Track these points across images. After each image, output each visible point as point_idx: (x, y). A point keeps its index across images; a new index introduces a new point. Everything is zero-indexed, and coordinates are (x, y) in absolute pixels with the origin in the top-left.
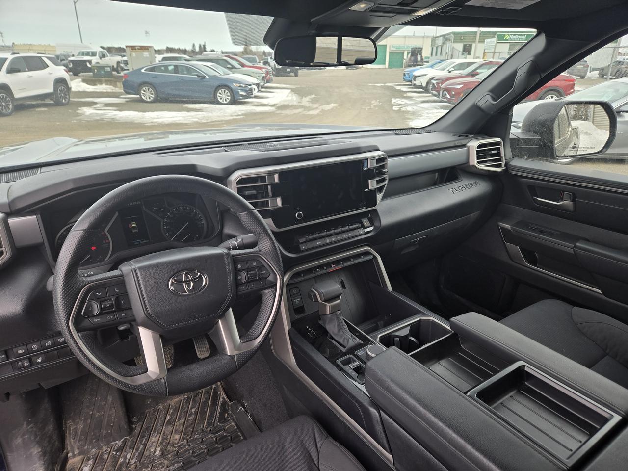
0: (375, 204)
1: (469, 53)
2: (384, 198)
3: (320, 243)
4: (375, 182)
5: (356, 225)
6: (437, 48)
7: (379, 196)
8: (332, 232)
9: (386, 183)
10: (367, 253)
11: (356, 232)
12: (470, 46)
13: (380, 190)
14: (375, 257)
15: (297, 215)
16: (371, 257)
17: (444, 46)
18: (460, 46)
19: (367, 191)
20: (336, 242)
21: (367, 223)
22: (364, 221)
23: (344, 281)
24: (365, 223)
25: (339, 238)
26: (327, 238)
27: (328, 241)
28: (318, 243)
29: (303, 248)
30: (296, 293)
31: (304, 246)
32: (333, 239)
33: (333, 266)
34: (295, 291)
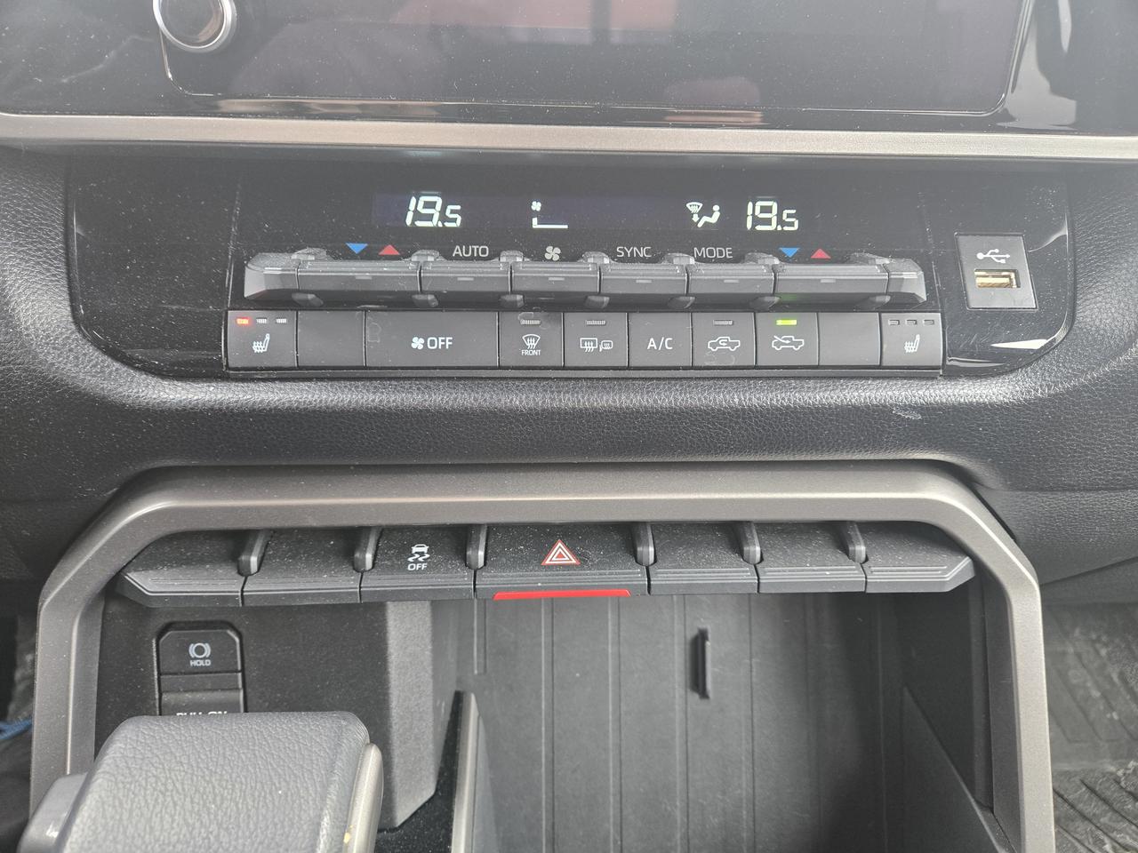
5: (867, 270)
8: (581, 269)
20: (610, 374)
21: (1009, 285)
22: (980, 256)
23: (708, 644)
24: (979, 281)
25: (652, 344)
26: (526, 320)
27: (531, 343)
28: (417, 343)
29: (259, 348)
30: (208, 663)
31: (268, 337)
32: (589, 347)
33: (560, 556)
34: (200, 651)
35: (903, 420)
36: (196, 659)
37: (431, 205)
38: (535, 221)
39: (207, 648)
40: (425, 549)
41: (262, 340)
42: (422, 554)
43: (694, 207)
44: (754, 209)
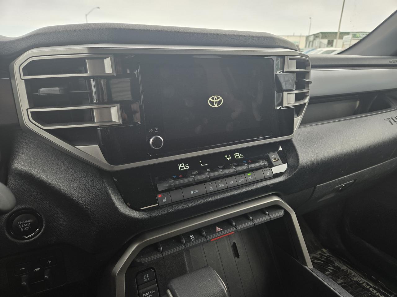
0: (291, 131)
1: (332, 46)
2: (303, 123)
3: (196, 191)
4: (293, 97)
5: (261, 163)
6: (310, 42)
7: (298, 120)
8: (219, 173)
9: (307, 100)
10: (275, 207)
11: (259, 175)
12: (333, 41)
13: (298, 110)
14: (287, 214)
15: (151, 141)
16: (281, 213)
17: (315, 42)
18: (325, 41)
19: (280, 110)
20: (225, 190)
21: (277, 161)
22: (272, 157)
23: (237, 245)
24: (274, 160)
25: (230, 183)
26: (209, 184)
27: (211, 188)
28: (192, 192)
29: (164, 201)
30: (148, 279)
31: (165, 198)
32: (221, 186)
33: (218, 229)
34: (146, 277)
35: (271, 187)
36: (146, 279)
37: (182, 165)
38: (201, 164)
39: (147, 275)
40: (193, 236)
41: (164, 199)
42: (193, 237)
43: (226, 157)
44: (235, 155)
